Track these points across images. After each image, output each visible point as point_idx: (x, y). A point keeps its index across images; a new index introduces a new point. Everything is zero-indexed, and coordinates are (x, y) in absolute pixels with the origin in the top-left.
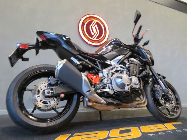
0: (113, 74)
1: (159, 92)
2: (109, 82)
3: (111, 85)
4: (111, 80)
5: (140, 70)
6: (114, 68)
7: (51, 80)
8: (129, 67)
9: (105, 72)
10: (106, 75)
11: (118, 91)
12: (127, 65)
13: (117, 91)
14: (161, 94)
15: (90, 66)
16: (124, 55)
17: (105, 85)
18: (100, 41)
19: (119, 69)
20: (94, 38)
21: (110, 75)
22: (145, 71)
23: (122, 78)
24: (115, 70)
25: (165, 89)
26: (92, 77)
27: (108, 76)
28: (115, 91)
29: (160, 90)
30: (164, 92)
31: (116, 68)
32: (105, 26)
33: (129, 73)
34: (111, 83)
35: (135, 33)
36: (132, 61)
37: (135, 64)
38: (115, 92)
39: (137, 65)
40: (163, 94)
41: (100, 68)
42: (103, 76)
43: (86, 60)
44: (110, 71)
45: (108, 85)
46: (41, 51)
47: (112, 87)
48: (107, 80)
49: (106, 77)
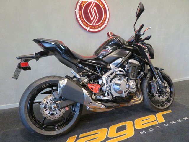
0: (112, 79)
1: (155, 88)
2: (108, 88)
3: (110, 91)
5: (138, 71)
6: (113, 72)
7: (55, 95)
8: (128, 70)
10: (105, 82)
11: (116, 97)
12: (125, 69)
13: (115, 97)
14: (156, 90)
15: (90, 73)
16: (123, 58)
17: (105, 92)
18: (100, 26)
19: (119, 72)
20: (93, 24)
21: (109, 81)
23: (120, 86)
25: (161, 84)
26: (92, 87)
27: (107, 83)
28: (113, 96)
30: (160, 87)
31: (115, 73)
32: (105, 7)
33: (127, 77)
34: (110, 89)
36: (130, 63)
37: (133, 66)
38: (113, 98)
39: (136, 67)
40: (158, 89)
41: (100, 75)
42: (103, 82)
43: (86, 68)
44: (109, 77)
45: (107, 92)
47: (111, 93)
48: (107, 87)
49: (106, 84)
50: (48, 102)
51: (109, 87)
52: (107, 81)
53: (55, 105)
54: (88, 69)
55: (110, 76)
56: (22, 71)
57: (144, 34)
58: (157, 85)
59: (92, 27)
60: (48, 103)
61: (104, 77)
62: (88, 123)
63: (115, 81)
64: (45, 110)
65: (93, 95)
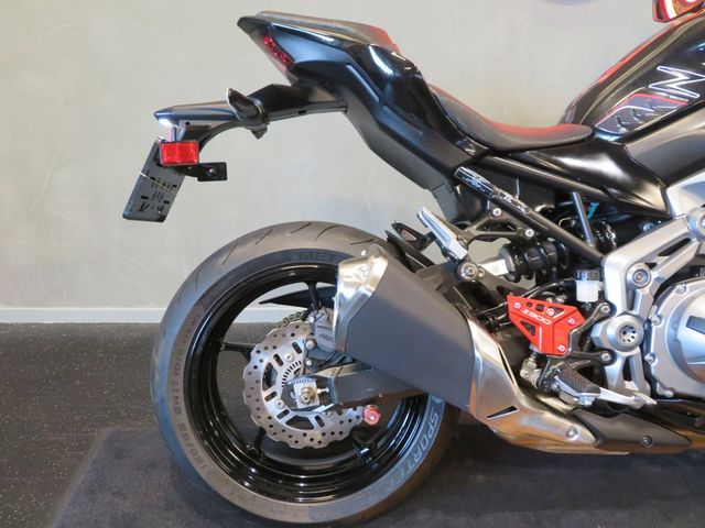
0: (666, 286)
2: (632, 338)
3: (643, 353)
4: (648, 324)
6: (685, 242)
7: (318, 332)
10: (616, 295)
11: (677, 396)
13: (669, 393)
15: (530, 233)
17: (605, 356)
21: (645, 293)
24: (685, 256)
26: (534, 315)
27: (631, 305)
28: (659, 391)
31: (695, 243)
34: (644, 344)
41: (589, 245)
42: (602, 294)
43: (508, 198)
44: (652, 266)
45: (622, 355)
47: (646, 365)
48: (625, 329)
49: (620, 306)
50: (284, 357)
51: (639, 327)
52: (630, 290)
53: (313, 384)
54: (521, 207)
55: (660, 260)
56: (189, 182)
60: (281, 363)
61: (619, 265)
62: (480, 478)
63: (686, 295)
64: (265, 394)
65: (531, 361)
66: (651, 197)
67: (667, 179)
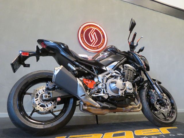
0: (108, 79)
1: (154, 97)
2: (104, 87)
3: (106, 90)
4: (106, 85)
5: (134, 75)
6: (109, 73)
7: (48, 85)
8: (124, 73)
9: (100, 77)
10: (101, 81)
11: (112, 96)
12: (121, 71)
14: (156, 99)
15: (86, 72)
16: (119, 62)
17: (100, 90)
18: (99, 47)
19: (114, 74)
20: (93, 45)
21: (105, 81)
22: (139, 76)
23: (116, 83)
24: (109, 75)
25: (160, 94)
26: (88, 82)
27: (103, 82)
28: (109, 95)
29: (155, 94)
30: (159, 97)
31: (111, 74)
32: (103, 33)
33: (123, 78)
34: (106, 88)
35: (131, 40)
36: (126, 67)
37: (129, 70)
38: (109, 97)
39: (131, 71)
40: (158, 98)
41: (96, 74)
42: (98, 81)
43: (82, 66)
44: (105, 76)
45: (102, 90)
46: (41, 58)
48: (102, 85)
50: (40, 92)
51: (104, 85)
52: (102, 80)
54: (85, 68)
57: (137, 45)
58: (156, 95)
59: (92, 48)
63: (111, 80)
64: (35, 100)
65: (88, 91)
66: (104, 68)
67: (106, 66)
